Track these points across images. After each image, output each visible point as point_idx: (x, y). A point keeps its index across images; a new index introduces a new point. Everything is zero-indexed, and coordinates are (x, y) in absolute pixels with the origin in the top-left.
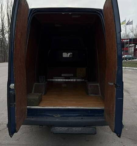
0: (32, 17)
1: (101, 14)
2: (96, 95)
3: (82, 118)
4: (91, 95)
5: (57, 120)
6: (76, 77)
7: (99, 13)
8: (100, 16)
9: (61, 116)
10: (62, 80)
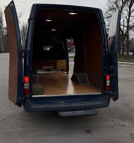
0: (37, 12)
1: (98, 13)
2: (85, 84)
3: (83, 103)
4: (81, 84)
5: (63, 106)
6: (57, 69)
7: (96, 12)
8: (97, 15)
9: (65, 102)
10: (43, 72)
